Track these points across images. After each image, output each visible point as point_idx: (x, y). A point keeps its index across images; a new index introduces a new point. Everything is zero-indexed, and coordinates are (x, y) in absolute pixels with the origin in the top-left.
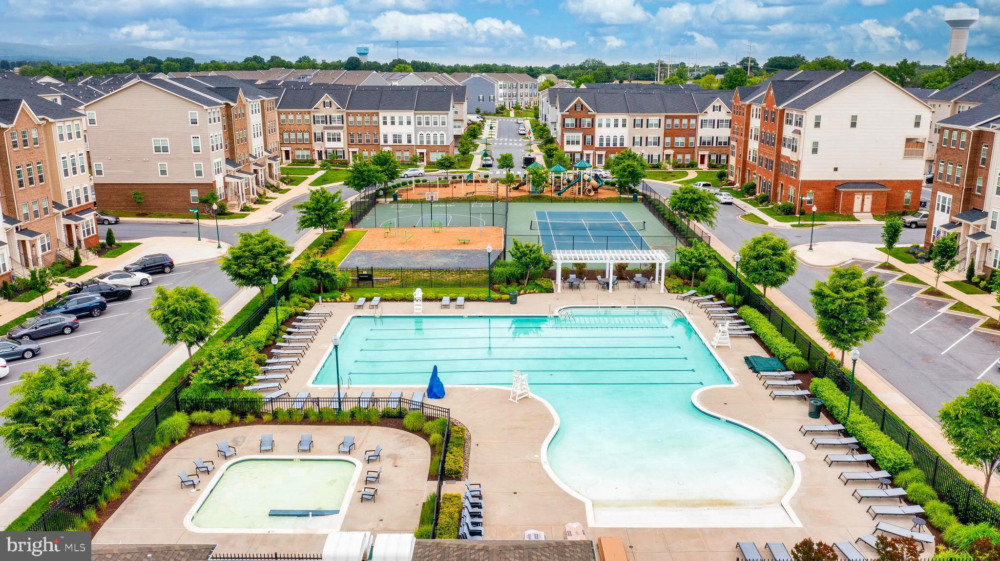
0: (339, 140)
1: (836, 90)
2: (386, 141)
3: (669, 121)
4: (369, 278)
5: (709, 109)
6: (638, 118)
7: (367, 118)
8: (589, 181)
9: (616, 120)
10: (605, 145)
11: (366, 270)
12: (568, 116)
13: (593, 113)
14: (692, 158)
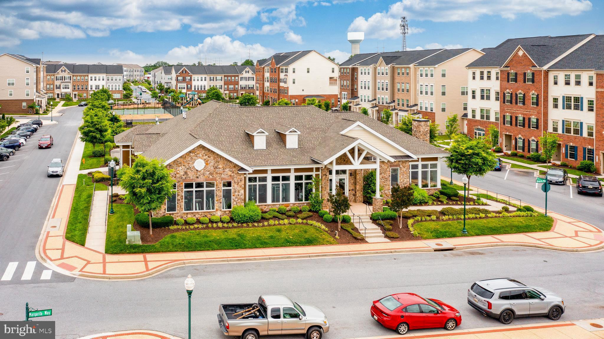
0: (68, 88)
1: (300, 58)
2: (91, 89)
3: (226, 78)
4: (131, 123)
5: (244, 72)
6: (212, 77)
7: (82, 77)
8: (197, 100)
9: (202, 78)
10: (197, 90)
11: (130, 120)
12: (179, 76)
13: (191, 74)
14: (237, 95)
